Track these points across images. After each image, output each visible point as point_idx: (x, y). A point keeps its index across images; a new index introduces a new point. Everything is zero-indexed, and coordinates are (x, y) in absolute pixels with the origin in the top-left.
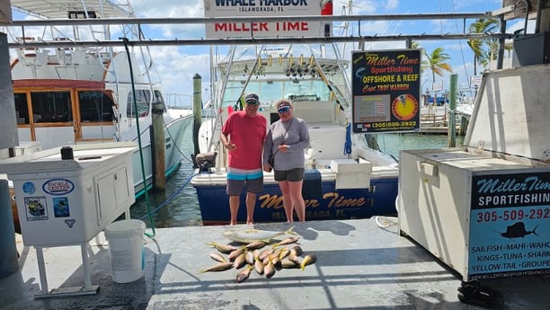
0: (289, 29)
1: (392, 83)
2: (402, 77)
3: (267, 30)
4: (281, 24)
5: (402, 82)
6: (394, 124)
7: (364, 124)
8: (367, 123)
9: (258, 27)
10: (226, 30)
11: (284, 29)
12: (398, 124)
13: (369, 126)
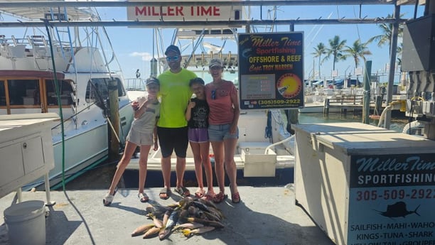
0: (202, 14)
1: (277, 63)
2: (286, 58)
3: (182, 15)
4: (195, 8)
5: (286, 63)
6: (279, 102)
7: (251, 101)
8: (254, 100)
9: (174, 12)
10: (145, 14)
11: (198, 14)
12: (283, 102)
13: (255, 103)
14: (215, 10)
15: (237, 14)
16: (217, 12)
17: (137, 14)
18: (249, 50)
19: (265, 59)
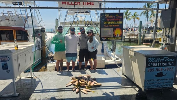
0: (87, 5)
1: (114, 24)
2: (117, 22)
3: (80, 4)
4: (85, 3)
5: (117, 24)
6: (114, 38)
7: (104, 38)
8: (105, 38)
9: (77, 3)
10: (66, 4)
11: (86, 5)
12: (115, 38)
13: (106, 38)
14: (92, 3)
15: (100, 5)
16: (93, 4)
17: (62, 4)
18: (104, 19)
19: (110, 23)
